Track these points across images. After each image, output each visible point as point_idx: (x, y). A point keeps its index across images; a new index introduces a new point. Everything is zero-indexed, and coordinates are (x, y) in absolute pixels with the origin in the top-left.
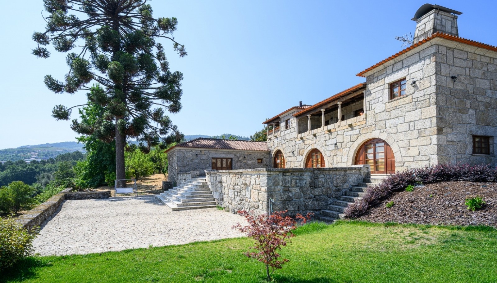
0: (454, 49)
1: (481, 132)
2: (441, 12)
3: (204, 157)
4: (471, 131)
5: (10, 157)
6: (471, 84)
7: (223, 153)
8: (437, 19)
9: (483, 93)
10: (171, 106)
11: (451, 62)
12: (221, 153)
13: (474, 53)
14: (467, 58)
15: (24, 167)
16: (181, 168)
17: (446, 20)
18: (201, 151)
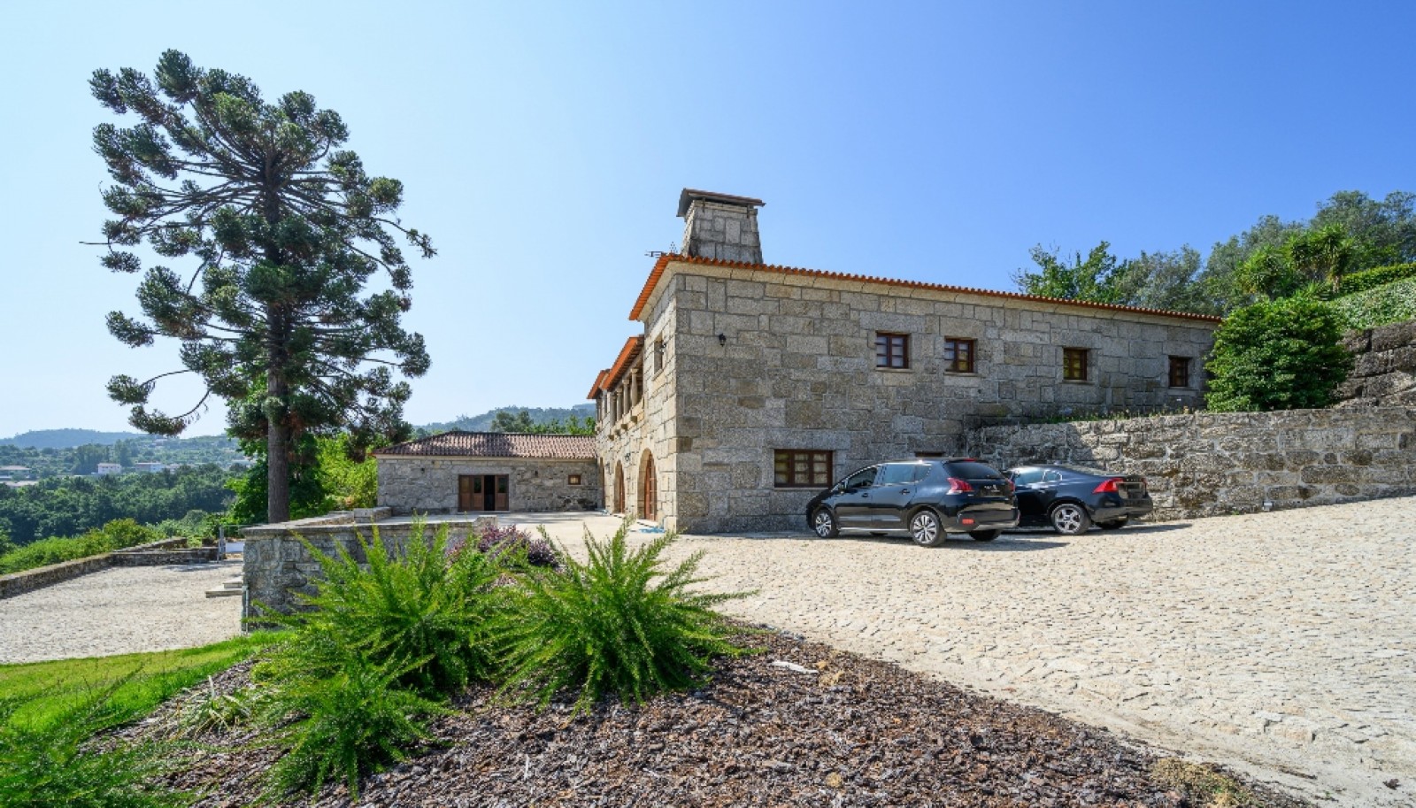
0: (726, 279)
1: (796, 442)
2: (708, 205)
3: (440, 474)
4: (769, 443)
5: (202, 454)
6: (774, 348)
7: (485, 464)
8: (702, 220)
9: (808, 362)
10: (406, 364)
11: (719, 306)
12: (480, 464)
13: (783, 285)
14: (764, 295)
15: (214, 479)
16: (387, 497)
17: (725, 219)
18: (433, 462)
